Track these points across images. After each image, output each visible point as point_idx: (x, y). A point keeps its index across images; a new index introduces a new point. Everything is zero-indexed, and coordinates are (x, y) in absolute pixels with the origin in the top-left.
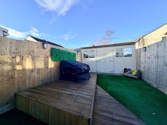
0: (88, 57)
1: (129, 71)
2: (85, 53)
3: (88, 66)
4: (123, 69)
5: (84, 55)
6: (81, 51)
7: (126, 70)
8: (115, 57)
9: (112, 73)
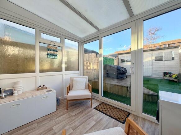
0: (125, 62)
1: (169, 75)
2: (122, 58)
3: (125, 69)
4: (163, 73)
5: (121, 59)
6: (118, 57)
7: (165, 74)
8: (154, 62)
9: (150, 76)
